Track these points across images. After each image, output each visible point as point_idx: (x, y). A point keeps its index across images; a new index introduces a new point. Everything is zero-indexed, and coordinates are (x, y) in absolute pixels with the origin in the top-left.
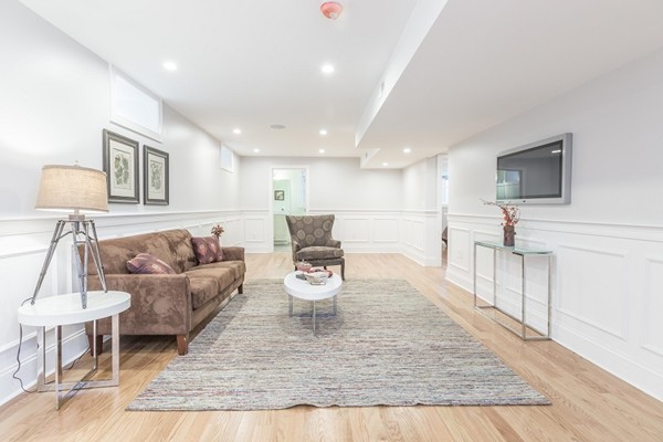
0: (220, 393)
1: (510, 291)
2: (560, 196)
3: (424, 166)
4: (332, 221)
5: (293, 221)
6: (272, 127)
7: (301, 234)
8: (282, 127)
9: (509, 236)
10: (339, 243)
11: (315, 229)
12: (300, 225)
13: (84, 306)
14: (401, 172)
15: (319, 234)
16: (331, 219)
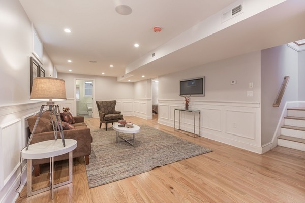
0: (123, 172)
1: (188, 124)
2: (202, 94)
3: (146, 82)
4: (115, 103)
5: (99, 104)
6: (91, 62)
7: (103, 109)
8: (96, 62)
9: (187, 105)
10: (120, 112)
11: (108, 107)
12: (102, 105)
13: (64, 146)
14: (133, 84)
15: (110, 108)
16: (115, 102)
